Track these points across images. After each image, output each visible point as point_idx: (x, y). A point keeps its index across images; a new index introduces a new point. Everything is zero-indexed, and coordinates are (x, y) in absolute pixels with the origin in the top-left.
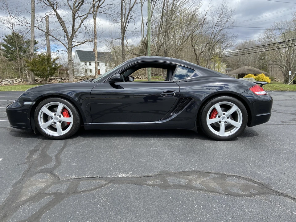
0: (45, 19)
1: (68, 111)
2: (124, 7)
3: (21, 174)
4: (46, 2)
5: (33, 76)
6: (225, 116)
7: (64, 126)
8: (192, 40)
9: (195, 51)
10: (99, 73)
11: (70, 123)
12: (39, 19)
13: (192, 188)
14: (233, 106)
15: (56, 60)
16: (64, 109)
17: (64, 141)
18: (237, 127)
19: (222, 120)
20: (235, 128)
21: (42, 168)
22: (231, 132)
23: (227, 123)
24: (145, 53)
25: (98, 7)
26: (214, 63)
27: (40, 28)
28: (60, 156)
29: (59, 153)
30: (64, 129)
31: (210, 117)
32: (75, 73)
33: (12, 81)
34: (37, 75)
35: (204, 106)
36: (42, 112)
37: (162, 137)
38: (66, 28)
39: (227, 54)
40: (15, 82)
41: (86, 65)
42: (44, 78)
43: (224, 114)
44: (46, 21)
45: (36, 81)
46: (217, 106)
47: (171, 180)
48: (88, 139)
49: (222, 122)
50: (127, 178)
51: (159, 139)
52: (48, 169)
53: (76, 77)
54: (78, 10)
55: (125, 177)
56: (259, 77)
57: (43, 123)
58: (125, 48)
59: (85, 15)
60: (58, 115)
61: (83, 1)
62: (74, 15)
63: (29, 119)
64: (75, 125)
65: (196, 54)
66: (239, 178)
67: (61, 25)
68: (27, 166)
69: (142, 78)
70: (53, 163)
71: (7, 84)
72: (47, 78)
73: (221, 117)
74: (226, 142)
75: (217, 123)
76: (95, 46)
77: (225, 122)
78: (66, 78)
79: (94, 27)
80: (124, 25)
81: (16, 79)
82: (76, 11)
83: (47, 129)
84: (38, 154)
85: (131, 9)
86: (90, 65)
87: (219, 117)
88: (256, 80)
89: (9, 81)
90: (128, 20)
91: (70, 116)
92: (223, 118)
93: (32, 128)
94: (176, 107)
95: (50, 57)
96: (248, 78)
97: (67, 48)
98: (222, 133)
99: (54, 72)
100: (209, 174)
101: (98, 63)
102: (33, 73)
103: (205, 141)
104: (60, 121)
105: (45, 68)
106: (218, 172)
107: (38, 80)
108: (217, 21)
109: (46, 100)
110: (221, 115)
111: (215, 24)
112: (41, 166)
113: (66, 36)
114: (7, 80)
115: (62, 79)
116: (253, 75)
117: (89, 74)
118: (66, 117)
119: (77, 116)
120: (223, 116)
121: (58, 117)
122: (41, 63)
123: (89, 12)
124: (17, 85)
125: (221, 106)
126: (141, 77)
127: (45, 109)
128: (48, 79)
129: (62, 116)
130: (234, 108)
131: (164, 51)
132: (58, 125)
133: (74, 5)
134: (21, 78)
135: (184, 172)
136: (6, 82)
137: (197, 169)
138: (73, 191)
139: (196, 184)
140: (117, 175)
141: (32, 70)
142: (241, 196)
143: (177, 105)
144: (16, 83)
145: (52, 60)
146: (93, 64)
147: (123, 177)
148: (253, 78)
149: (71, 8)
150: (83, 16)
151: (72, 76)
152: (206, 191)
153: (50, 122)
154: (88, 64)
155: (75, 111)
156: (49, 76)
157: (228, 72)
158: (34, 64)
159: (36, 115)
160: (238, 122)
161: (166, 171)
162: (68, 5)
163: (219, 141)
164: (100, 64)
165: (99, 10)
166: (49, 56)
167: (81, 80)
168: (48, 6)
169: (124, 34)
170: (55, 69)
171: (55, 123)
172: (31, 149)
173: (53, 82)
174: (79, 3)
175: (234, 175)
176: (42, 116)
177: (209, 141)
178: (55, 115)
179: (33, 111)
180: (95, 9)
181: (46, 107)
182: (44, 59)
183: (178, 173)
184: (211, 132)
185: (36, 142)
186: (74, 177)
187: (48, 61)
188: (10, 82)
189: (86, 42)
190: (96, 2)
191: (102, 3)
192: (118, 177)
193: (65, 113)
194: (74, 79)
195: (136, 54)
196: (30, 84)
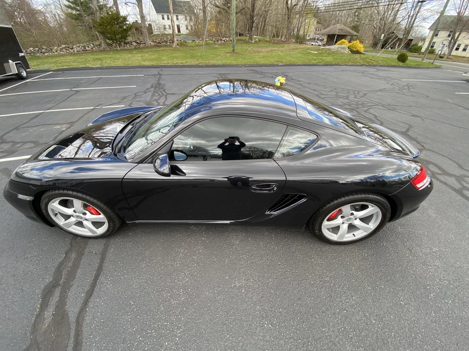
5: (105, 39)
9: (287, 3)
10: (179, 32)
24: (229, 5)
33: (85, 47)
34: (109, 39)
40: (87, 48)
41: (163, 19)
53: (153, 40)
56: (353, 44)
65: (288, 7)
71: (80, 51)
72: (120, 42)
78: (141, 41)
81: (88, 43)
86: (168, 19)
88: (349, 48)
89: (80, 47)
96: (341, 46)
99: (126, 34)
101: (177, 16)
102: (104, 37)
114: (78, 45)
115: (138, 43)
116: (347, 41)
124: (90, 53)
126: (224, 39)
128: (122, 43)
134: (93, 43)
136: (78, 49)
141: (102, 33)
144: (89, 49)
145: (122, 19)
148: (346, 46)
151: (148, 39)
154: (166, 17)
156: (122, 40)
164: (179, 18)
173: (128, 46)
188: (82, 48)
194: (150, 42)
195: (218, 7)
196: (104, 50)
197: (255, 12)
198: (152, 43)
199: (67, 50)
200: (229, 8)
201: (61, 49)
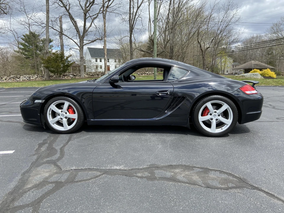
0: (58, 19)
1: (73, 109)
2: (132, 6)
3: (30, 164)
4: (60, 3)
5: (48, 72)
6: (216, 114)
7: (70, 122)
8: (198, 36)
9: (201, 47)
10: (109, 69)
11: (75, 119)
12: (53, 19)
13: (175, 181)
14: (224, 105)
15: (69, 57)
16: (69, 107)
17: (69, 135)
18: (227, 125)
19: (213, 118)
20: (226, 125)
21: (48, 159)
22: (222, 129)
23: (218, 121)
24: (152, 49)
25: (107, 7)
26: (221, 58)
27: (54, 28)
28: (64, 149)
29: (64, 146)
30: (69, 124)
31: (202, 115)
32: (87, 69)
33: (30, 78)
34: (52, 72)
35: (196, 105)
36: (51, 109)
37: (158, 133)
38: (78, 27)
39: (234, 49)
40: (31, 78)
41: (96, 61)
42: (57, 74)
43: (215, 112)
44: (60, 21)
45: (50, 77)
46: (209, 105)
47: (158, 173)
48: (90, 133)
49: (213, 120)
50: (120, 170)
51: (154, 134)
52: (53, 160)
53: (87, 73)
54: (89, 10)
55: (118, 169)
56: (264, 72)
57: (51, 119)
58: (133, 45)
59: (95, 15)
60: (64, 112)
61: (93, 2)
62: (85, 15)
63: (39, 115)
64: (79, 121)
65: (201, 50)
66: (221, 172)
67: (73, 24)
68: (35, 157)
69: (149, 74)
70: (58, 155)
71: (25, 80)
72: (60, 74)
73: (212, 115)
74: (217, 138)
75: (208, 120)
76: (105, 44)
77: (217, 120)
78: (78, 74)
79: (103, 26)
80: (132, 23)
81: (33, 75)
82: (88, 12)
83: (55, 124)
84: (46, 147)
85: (138, 8)
86: (101, 61)
87: (211, 114)
88: (261, 75)
89: (26, 77)
90: (136, 18)
91: (75, 113)
92: (215, 116)
93: (41, 123)
94: (170, 105)
95: (64, 55)
96: (253, 73)
97: (79, 46)
98: (214, 130)
99: (67, 68)
100: (194, 168)
101: (108, 59)
102: (48, 70)
103: (197, 137)
104: (66, 118)
105: (59, 65)
106: (203, 166)
107: (53, 76)
108: (223, 18)
109: (54, 99)
110: (213, 113)
111: (220, 21)
112: (47, 157)
113: (78, 35)
114: (25, 76)
115: (75, 76)
116: (258, 70)
117: (99, 70)
118: (71, 114)
119: (81, 112)
120: (215, 113)
121: (64, 113)
122: (55, 61)
123: (99, 12)
124: (33, 81)
125: (213, 104)
126: (147, 73)
127: (53, 107)
128: (62, 75)
129: (68, 113)
130: (225, 107)
131: (171, 47)
132: (65, 121)
133: (86, 5)
134: (37, 75)
135: (171, 165)
136: (24, 79)
137: (184, 163)
138: (71, 181)
139: (180, 177)
140: (111, 167)
141: (47, 68)
142: (218, 189)
143: (171, 103)
144: (33, 79)
145: (65, 58)
146: (103, 60)
147: (116, 169)
148: (258, 73)
149: (82, 9)
150: (93, 15)
151: (83, 73)
152: (187, 183)
153: (58, 118)
154: (99, 60)
155: (79, 108)
156: (62, 73)
157: (235, 66)
158: (48, 61)
159: (45, 112)
160: (229, 119)
161: (156, 164)
162: (80, 6)
163: (211, 137)
164: (110, 60)
165: (108, 10)
166: (62, 54)
167: (91, 76)
168: (62, 7)
169: (132, 31)
170: (68, 66)
171: (61, 119)
172: (40, 142)
173: (66, 78)
174: (90, 4)
175: (216, 169)
176: (50, 113)
177: (201, 137)
178: (62, 111)
179: (43, 108)
180: (105, 9)
181: (54, 105)
182: (57, 57)
183: (166, 167)
184: (203, 128)
185: (45, 136)
186: (74, 168)
187: (62, 59)
188: (28, 78)
189: (96, 40)
190: (106, 2)
191: (112, 3)
192: (111, 169)
193: (71, 110)
194: (85, 75)
195: (143, 51)
196: (45, 80)
197: (174, 54)
198: (86, 76)
199: (14, 79)
200: (152, 51)
201: (10, 78)
